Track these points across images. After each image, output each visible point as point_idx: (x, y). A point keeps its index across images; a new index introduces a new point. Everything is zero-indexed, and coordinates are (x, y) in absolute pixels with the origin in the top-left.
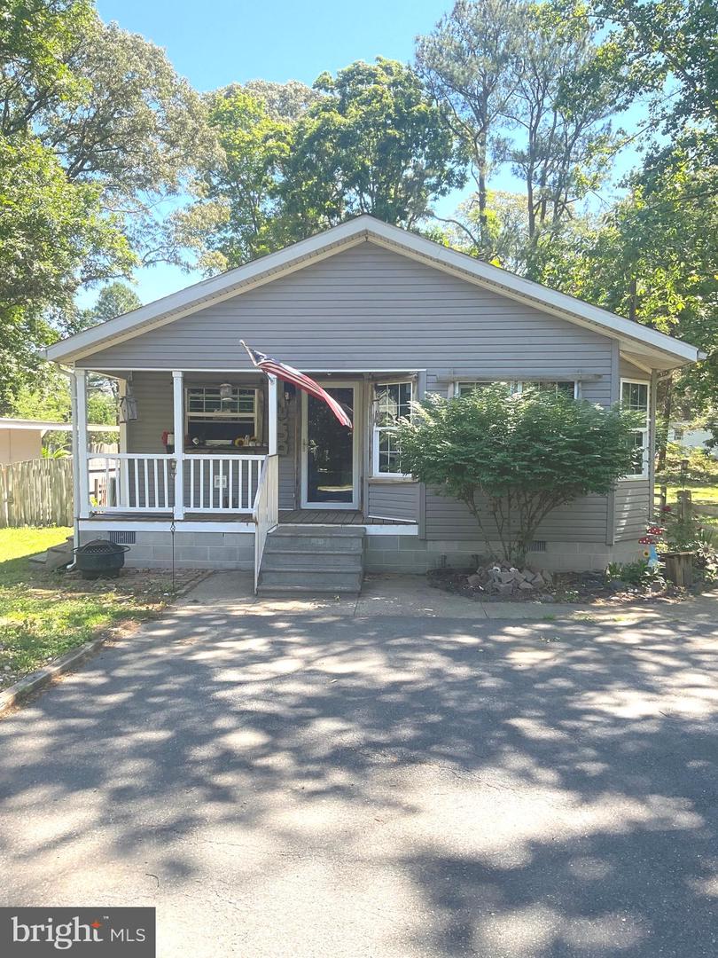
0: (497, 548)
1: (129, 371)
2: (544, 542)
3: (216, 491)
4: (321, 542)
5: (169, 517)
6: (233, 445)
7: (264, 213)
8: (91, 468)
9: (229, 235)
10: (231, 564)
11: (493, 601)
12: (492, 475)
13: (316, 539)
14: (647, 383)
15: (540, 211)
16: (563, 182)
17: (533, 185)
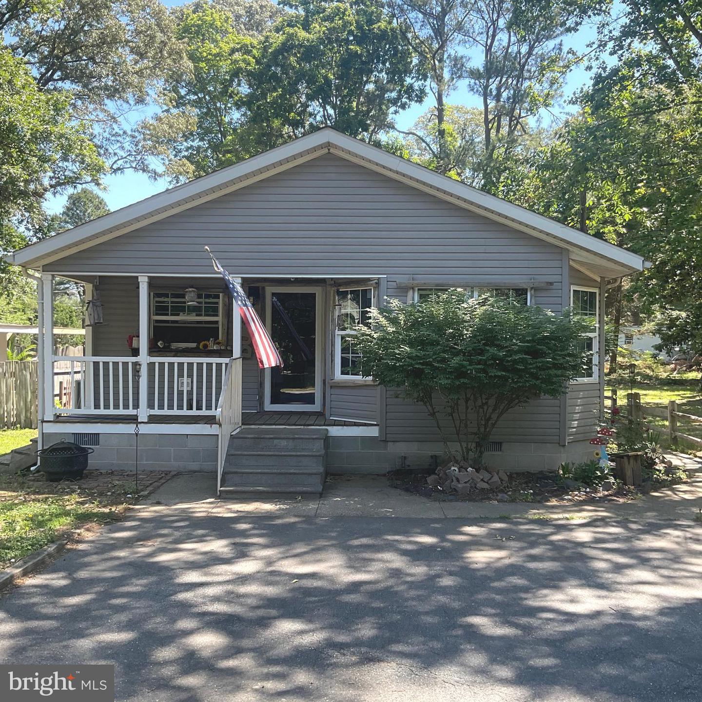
0: (455, 448)
1: (96, 276)
2: (501, 443)
3: (180, 393)
4: (284, 443)
5: (133, 419)
6: (198, 347)
7: (230, 123)
8: (56, 371)
9: (196, 143)
10: (194, 466)
11: (451, 501)
12: (449, 378)
13: (278, 441)
14: (596, 290)
15: (496, 124)
16: (518, 98)
17: (489, 101)
